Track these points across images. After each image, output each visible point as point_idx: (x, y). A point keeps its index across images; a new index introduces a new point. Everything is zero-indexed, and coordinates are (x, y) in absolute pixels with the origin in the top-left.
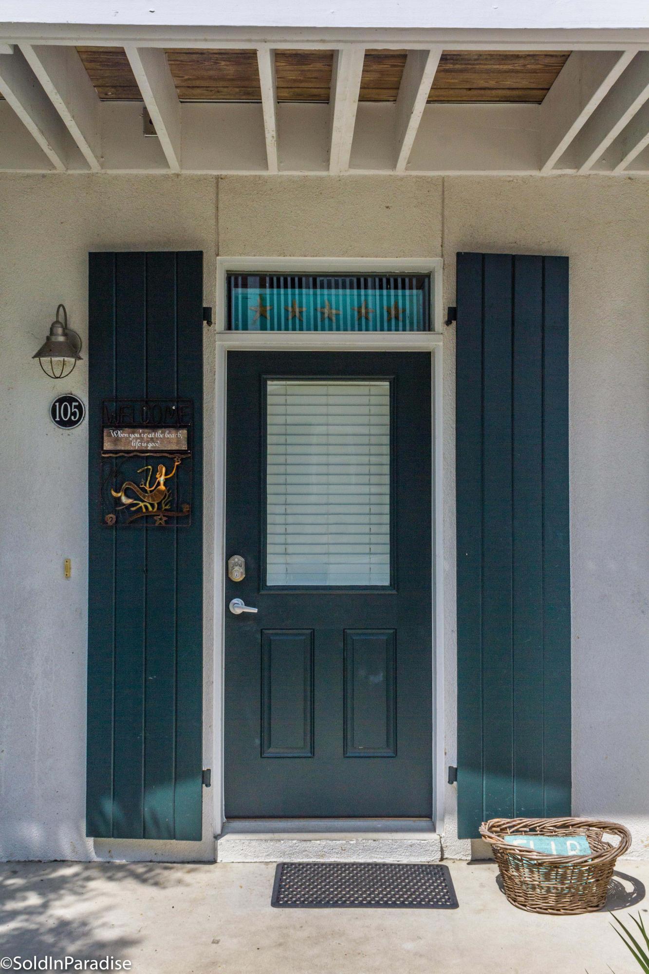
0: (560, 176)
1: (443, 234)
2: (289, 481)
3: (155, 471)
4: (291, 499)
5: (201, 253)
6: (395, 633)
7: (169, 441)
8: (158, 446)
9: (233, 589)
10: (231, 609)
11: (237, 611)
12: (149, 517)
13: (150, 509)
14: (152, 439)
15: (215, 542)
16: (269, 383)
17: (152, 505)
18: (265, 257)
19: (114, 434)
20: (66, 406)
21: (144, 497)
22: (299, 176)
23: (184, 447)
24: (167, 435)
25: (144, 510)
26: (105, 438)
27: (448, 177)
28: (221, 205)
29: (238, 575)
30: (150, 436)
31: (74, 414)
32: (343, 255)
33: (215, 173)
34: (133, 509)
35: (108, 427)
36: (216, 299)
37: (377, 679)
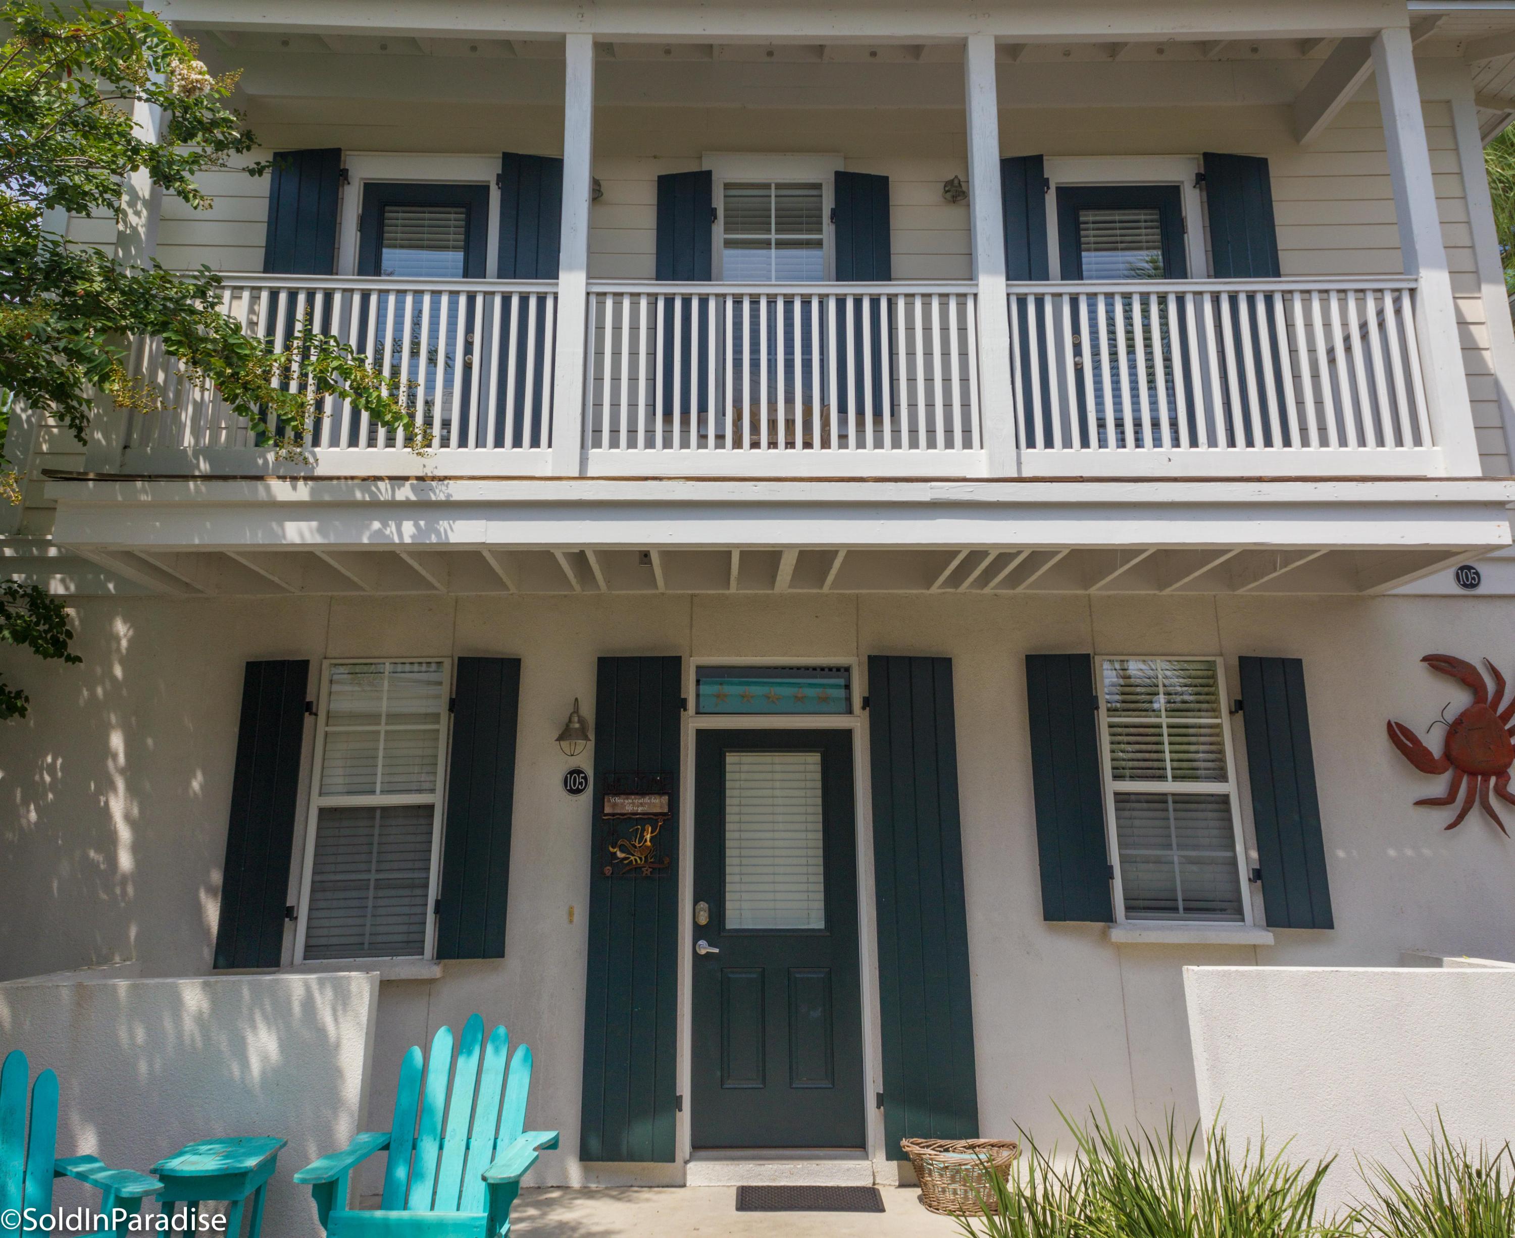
0: (944, 593)
1: (858, 640)
2: (743, 837)
3: (643, 830)
4: (744, 852)
5: (680, 657)
6: (830, 973)
7: (654, 805)
8: (646, 809)
9: (699, 932)
10: (697, 949)
11: (703, 951)
12: (638, 869)
13: (639, 861)
14: (641, 803)
15: (687, 889)
16: (728, 754)
17: (641, 859)
18: (726, 658)
19: (612, 800)
20: (575, 778)
21: (635, 851)
22: (752, 594)
23: (666, 810)
24: (653, 801)
25: (635, 863)
26: (606, 804)
27: (862, 593)
28: (695, 618)
29: (703, 919)
30: (640, 801)
31: (581, 783)
32: (783, 656)
33: (690, 592)
34: (626, 862)
35: (608, 794)
36: (689, 690)
37: (816, 1014)
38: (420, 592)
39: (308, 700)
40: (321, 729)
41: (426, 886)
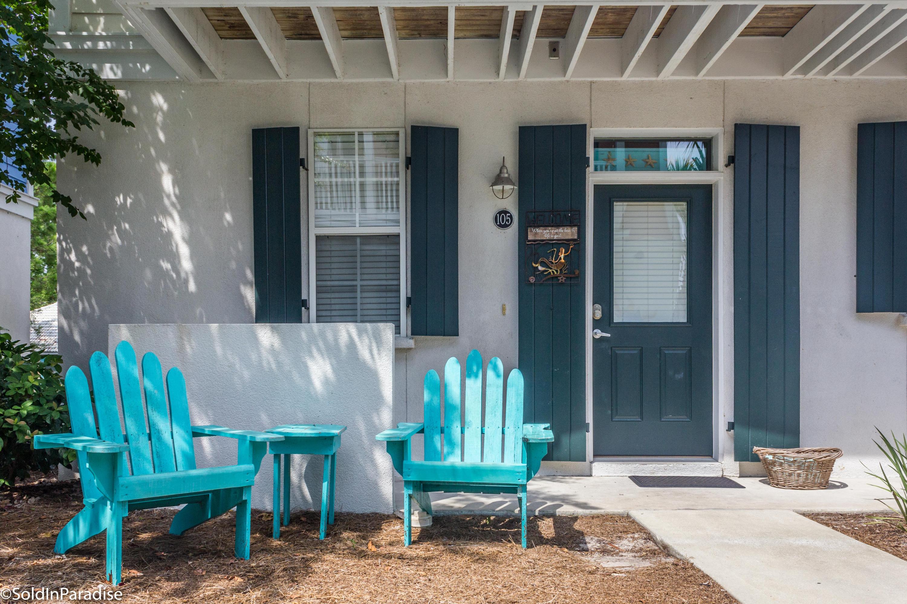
0: (794, 79)
1: (724, 114)
2: (625, 262)
3: (558, 251)
5: (586, 126)
6: (690, 351)
7: (567, 234)
8: (560, 237)
9: (597, 324)
11: (597, 337)
12: (555, 278)
13: (556, 273)
14: (556, 233)
15: (589, 294)
16: (615, 203)
17: (557, 271)
18: (618, 129)
19: (534, 231)
20: (503, 216)
21: (552, 266)
22: (639, 81)
23: (576, 237)
24: (565, 231)
25: (552, 274)
26: (529, 233)
27: (727, 80)
28: (593, 98)
29: (599, 315)
30: (555, 231)
31: (508, 221)
32: (665, 127)
33: (590, 79)
34: (545, 273)
35: (531, 226)
36: (590, 152)
37: (680, 376)
38: (377, 80)
39: (301, 157)
40: (312, 180)
41: (399, 291)
